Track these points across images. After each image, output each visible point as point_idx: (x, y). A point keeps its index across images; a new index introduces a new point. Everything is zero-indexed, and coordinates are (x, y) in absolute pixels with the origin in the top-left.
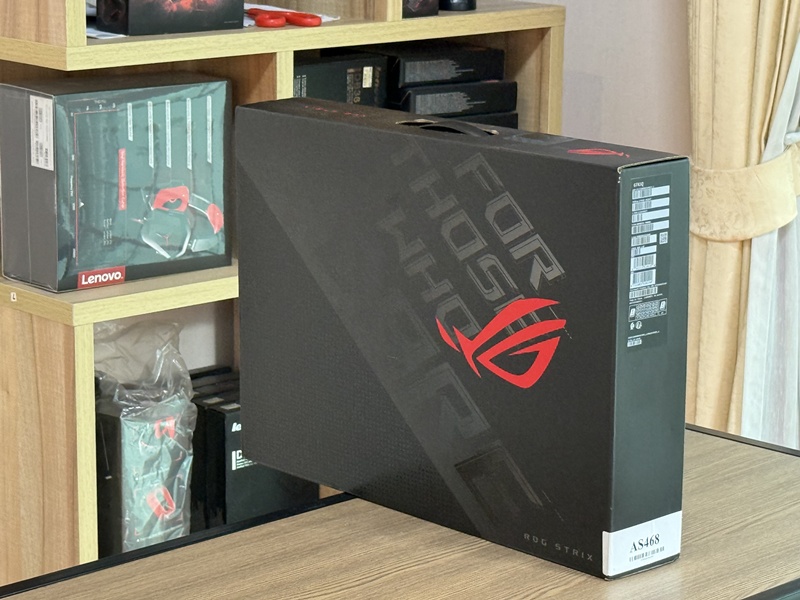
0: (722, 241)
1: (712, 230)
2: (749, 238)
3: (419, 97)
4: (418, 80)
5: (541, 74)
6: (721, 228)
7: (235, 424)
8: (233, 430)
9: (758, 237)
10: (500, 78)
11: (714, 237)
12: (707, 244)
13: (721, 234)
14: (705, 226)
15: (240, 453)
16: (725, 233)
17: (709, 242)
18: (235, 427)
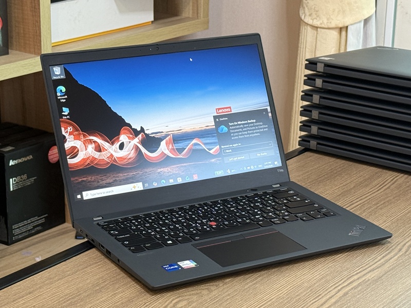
0: (329, 28)
1: (321, 22)
2: (346, 25)
6: (328, 19)
7: (11, 161)
8: (10, 165)
9: (352, 25)
11: (323, 26)
12: (317, 30)
13: (328, 24)
14: (316, 19)
15: (15, 180)
16: (331, 22)
17: (319, 29)
18: (12, 163)
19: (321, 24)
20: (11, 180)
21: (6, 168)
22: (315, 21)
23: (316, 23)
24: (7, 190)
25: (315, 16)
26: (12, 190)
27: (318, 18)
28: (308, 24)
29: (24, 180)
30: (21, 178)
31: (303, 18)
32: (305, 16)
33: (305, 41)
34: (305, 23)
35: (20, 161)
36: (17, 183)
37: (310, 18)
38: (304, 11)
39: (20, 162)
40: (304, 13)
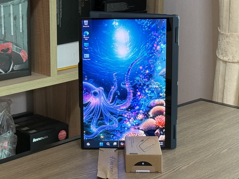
0: (233, 63)
1: (229, 58)
6: (233, 57)
7: (34, 139)
8: (33, 141)
11: (230, 61)
12: (226, 64)
13: (233, 60)
14: (226, 56)
16: (234, 59)
17: (227, 63)
18: (34, 140)
19: (228, 60)
22: (225, 57)
23: (226, 59)
25: (225, 55)
27: (227, 56)
28: (220, 59)
31: (218, 55)
32: (219, 55)
33: (219, 70)
34: (219, 59)
35: (39, 139)
37: (222, 56)
38: (218, 51)
39: (40, 140)
40: (219, 52)
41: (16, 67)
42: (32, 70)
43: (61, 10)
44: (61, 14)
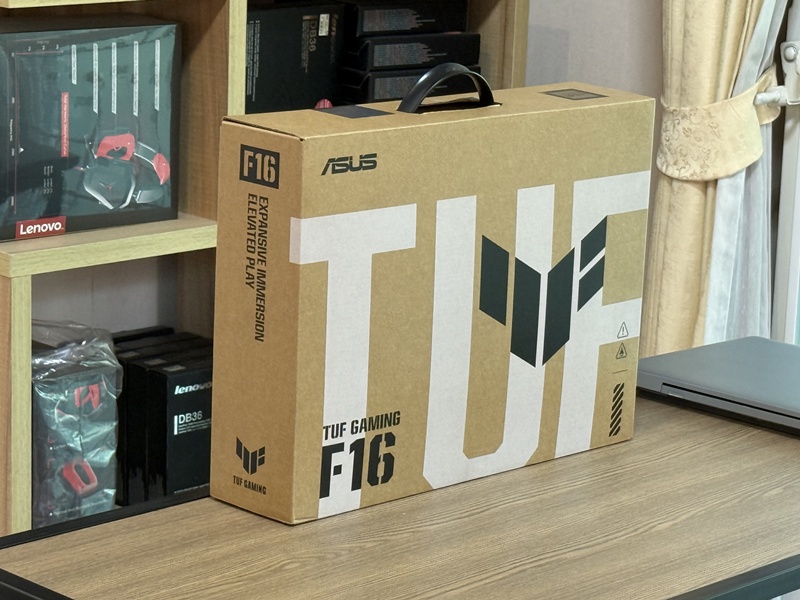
3: (377, 48)
4: (377, 29)
5: (505, 27)
7: (178, 387)
8: (176, 393)
10: (463, 30)
15: (182, 419)
18: (178, 390)
20: (176, 417)
21: (168, 398)
24: (168, 433)
26: (176, 433)
29: (197, 420)
30: (193, 417)
35: (192, 388)
36: (185, 423)
39: (193, 391)
41: (143, 197)
42: (179, 208)
43: (257, 57)
44: (257, 70)
